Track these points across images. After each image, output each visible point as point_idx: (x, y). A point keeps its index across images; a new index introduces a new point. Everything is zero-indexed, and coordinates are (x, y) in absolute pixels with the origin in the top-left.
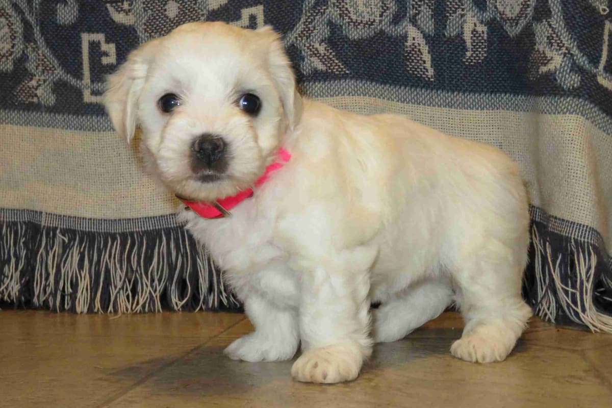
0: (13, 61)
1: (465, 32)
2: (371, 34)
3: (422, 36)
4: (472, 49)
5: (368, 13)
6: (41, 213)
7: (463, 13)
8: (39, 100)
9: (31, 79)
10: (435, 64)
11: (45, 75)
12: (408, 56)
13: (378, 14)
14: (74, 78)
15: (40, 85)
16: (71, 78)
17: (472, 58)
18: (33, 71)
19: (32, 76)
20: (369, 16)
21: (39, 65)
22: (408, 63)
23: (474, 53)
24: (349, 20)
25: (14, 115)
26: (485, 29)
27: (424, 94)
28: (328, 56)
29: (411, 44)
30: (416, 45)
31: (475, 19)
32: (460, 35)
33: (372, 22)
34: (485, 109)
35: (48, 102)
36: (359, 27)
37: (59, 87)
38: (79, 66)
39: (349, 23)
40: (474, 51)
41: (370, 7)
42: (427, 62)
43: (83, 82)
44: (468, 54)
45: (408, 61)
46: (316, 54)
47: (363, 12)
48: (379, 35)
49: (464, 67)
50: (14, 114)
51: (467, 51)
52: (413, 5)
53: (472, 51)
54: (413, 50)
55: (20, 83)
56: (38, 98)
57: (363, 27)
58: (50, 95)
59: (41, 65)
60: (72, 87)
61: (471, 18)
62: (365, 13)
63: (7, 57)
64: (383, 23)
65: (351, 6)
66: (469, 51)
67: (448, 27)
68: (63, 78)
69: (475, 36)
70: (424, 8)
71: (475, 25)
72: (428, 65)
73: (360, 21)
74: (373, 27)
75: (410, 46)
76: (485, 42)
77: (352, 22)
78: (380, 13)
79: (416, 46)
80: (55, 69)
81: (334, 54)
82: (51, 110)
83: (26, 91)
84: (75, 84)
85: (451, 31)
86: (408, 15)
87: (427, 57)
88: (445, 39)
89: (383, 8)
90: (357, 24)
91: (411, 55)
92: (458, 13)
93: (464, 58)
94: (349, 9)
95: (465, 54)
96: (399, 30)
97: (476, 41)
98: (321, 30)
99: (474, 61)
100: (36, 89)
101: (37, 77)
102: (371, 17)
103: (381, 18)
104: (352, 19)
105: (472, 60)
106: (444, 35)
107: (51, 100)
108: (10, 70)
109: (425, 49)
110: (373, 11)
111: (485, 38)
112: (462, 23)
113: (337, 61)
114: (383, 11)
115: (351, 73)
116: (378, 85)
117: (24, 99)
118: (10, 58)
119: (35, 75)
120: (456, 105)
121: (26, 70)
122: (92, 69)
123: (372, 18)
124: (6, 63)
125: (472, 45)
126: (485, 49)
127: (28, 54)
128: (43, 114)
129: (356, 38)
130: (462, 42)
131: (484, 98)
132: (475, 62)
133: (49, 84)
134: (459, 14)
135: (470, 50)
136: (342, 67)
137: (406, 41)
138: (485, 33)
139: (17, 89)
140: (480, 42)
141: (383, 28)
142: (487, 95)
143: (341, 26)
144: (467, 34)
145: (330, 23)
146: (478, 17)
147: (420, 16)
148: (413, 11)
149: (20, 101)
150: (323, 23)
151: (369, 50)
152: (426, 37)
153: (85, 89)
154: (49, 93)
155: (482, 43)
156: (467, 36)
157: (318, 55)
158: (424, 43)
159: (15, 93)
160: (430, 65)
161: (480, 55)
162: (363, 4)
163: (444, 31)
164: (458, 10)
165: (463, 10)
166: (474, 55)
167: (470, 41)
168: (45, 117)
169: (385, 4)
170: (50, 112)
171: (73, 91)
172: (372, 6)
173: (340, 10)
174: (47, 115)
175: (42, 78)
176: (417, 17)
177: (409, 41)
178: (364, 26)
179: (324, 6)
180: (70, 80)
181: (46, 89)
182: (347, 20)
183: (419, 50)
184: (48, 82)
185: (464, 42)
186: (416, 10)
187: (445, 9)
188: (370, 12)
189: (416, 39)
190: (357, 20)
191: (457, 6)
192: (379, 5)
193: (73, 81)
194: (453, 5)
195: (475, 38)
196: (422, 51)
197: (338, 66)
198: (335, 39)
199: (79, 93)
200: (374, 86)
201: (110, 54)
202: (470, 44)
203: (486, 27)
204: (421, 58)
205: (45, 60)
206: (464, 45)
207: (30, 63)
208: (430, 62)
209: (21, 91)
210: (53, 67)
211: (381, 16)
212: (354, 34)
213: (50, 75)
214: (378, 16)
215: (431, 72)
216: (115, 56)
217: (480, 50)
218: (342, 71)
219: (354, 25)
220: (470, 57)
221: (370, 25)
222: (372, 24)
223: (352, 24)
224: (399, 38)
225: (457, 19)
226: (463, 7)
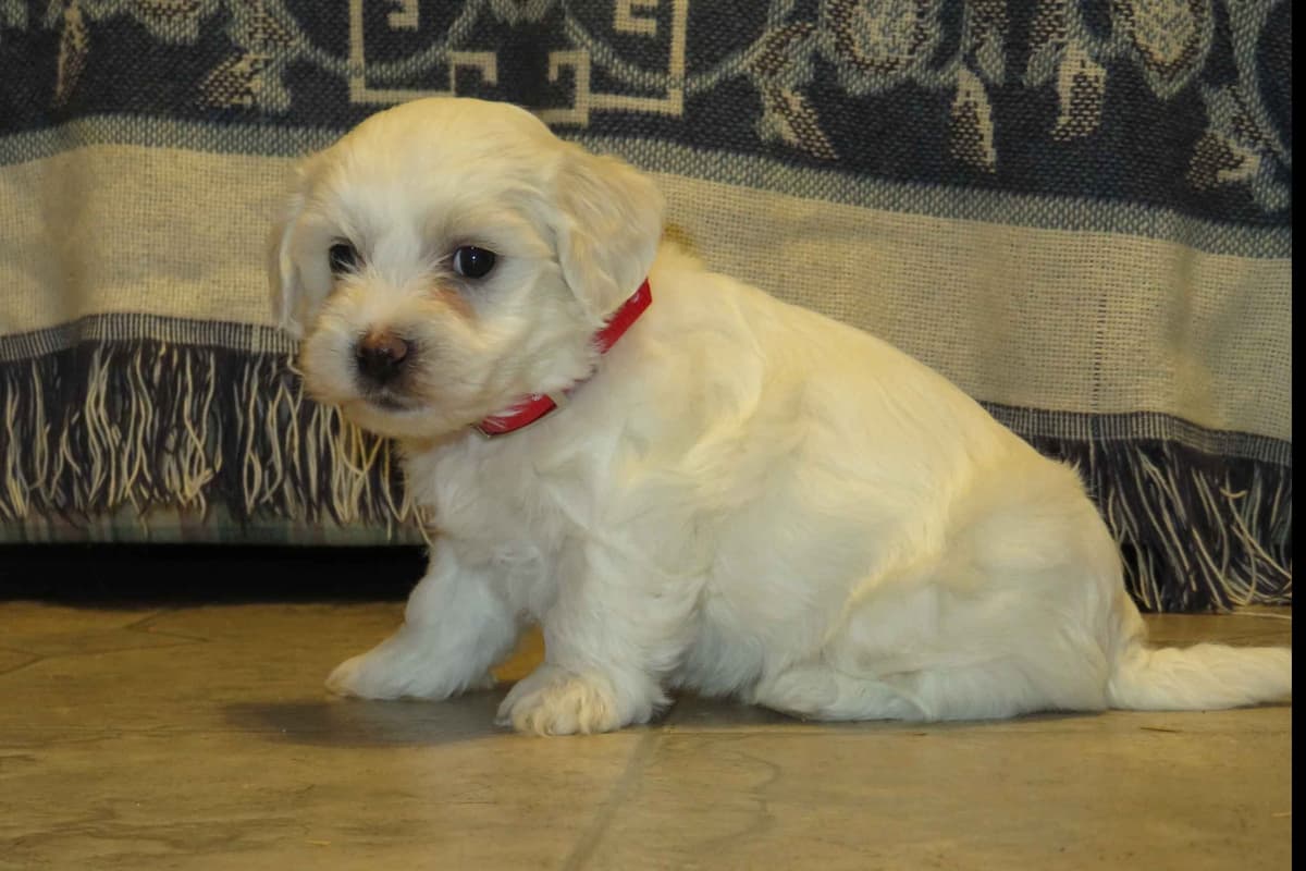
0: (197, 22)
1: (1061, 79)
2: (887, 87)
3: (982, 89)
4: (1071, 110)
5: (887, 46)
6: (250, 327)
7: (1061, 40)
8: (255, 102)
9: (239, 59)
10: (1000, 141)
11: (269, 49)
12: (954, 126)
13: (906, 48)
14: (331, 55)
15: (257, 71)
16: (324, 57)
17: (1070, 129)
18: (242, 41)
19: (240, 53)
20: (889, 51)
21: (256, 29)
22: (953, 141)
23: (1074, 119)
24: (851, 59)
25: (194, 129)
26: (1102, 72)
27: (977, 198)
28: (804, 119)
29: (962, 104)
30: (972, 105)
31: (1085, 52)
32: (1051, 84)
33: (893, 64)
34: (1081, 227)
35: (274, 104)
36: (866, 72)
37: (298, 75)
38: (341, 32)
39: (849, 62)
40: (1075, 116)
41: (891, 34)
42: (985, 138)
43: (348, 62)
44: (1063, 120)
45: (954, 137)
46: (783, 107)
47: (877, 44)
48: (904, 90)
49: (1050, 146)
50: (196, 130)
51: (1060, 114)
52: (973, 29)
53: (1071, 114)
54: (964, 116)
55: (213, 65)
56: (254, 98)
57: (873, 73)
58: (279, 90)
59: (260, 31)
60: (326, 74)
61: (1075, 52)
62: (881, 47)
63: (185, 12)
64: (915, 65)
65: (857, 32)
66: (1064, 115)
67: (1029, 68)
68: (308, 56)
69: (1079, 86)
70: (992, 34)
71: (1083, 65)
72: (987, 143)
73: (868, 62)
74: (893, 72)
75: (960, 107)
76: (1099, 99)
77: (855, 62)
78: (911, 46)
79: (969, 108)
80: (291, 39)
81: (815, 117)
82: (280, 120)
83: (227, 84)
84: (332, 67)
85: (1034, 76)
86: (962, 48)
87: (986, 126)
88: (1022, 93)
89: (916, 37)
90: (862, 67)
91: (959, 125)
92: (1050, 41)
93: (1053, 128)
94: (853, 37)
95: (1056, 121)
96: (943, 78)
97: (1081, 96)
98: (799, 67)
99: (1072, 134)
100: (249, 79)
101: (252, 56)
102: (891, 55)
103: (910, 57)
104: (855, 57)
105: (1068, 132)
106: (1021, 84)
107: (283, 100)
108: (191, 40)
109: (984, 111)
110: (897, 42)
111: (1102, 91)
112: (1056, 61)
113: (819, 133)
114: (916, 42)
115: (840, 160)
116: (887, 184)
117: (222, 99)
118: (191, 15)
119: (247, 52)
120: (1026, 219)
121: (227, 39)
122: (368, 36)
123: (894, 56)
124: (183, 25)
125: (1072, 104)
126: (1097, 113)
127: (232, 9)
128: (262, 129)
129: (858, 92)
130: (1052, 97)
131: (1083, 207)
132: (1072, 137)
133: (277, 67)
134: (1052, 43)
135: (1067, 112)
136: (827, 145)
137: (955, 99)
138: (1102, 80)
139: (206, 78)
140: (1089, 99)
141: (914, 75)
142: (1089, 202)
143: (835, 68)
144: (1064, 80)
145: (816, 57)
146: (1090, 51)
147: (983, 48)
148: (971, 40)
149: (212, 103)
150: (804, 53)
151: (879, 118)
152: (989, 88)
153: (353, 77)
154: (277, 86)
155: (1093, 100)
156: (1065, 87)
157: (787, 112)
158: (985, 100)
159: (202, 87)
160: (990, 144)
161: (1086, 123)
162: (880, 29)
163: (1022, 76)
164: (1052, 35)
165: (1061, 35)
166: (1074, 123)
167: (1070, 95)
168: (266, 135)
169: (922, 29)
170: (278, 125)
171: (328, 80)
172: (896, 34)
173: (838, 36)
174: (270, 130)
175: (263, 56)
176: (977, 53)
177: (959, 99)
178: (877, 72)
179: (810, 21)
180: (321, 58)
181: (269, 79)
182: (847, 58)
183: (975, 113)
184: (274, 65)
185: (1057, 97)
186: (978, 37)
187: (1027, 33)
188: (891, 45)
189: (972, 94)
190: (864, 59)
191: (1050, 29)
192: (908, 31)
193: (328, 63)
194: (1044, 26)
195: (1079, 90)
196: (979, 116)
197: (820, 141)
198: (822, 90)
199: (341, 86)
200: (879, 187)
201: (406, 8)
202: (1068, 101)
203: (1105, 70)
204: (976, 130)
205: (271, 20)
206: (1055, 103)
207: (237, 26)
208: (991, 138)
209: (216, 84)
210: (288, 33)
211: (911, 52)
212: (857, 86)
213: (279, 50)
214: (906, 51)
215: (991, 157)
216: (417, 14)
217: (1086, 113)
218: (826, 153)
219: (858, 68)
220: (1064, 126)
221: (888, 70)
222: (892, 68)
223: (854, 66)
224: (941, 93)
225: (1049, 54)
226: (1063, 30)
